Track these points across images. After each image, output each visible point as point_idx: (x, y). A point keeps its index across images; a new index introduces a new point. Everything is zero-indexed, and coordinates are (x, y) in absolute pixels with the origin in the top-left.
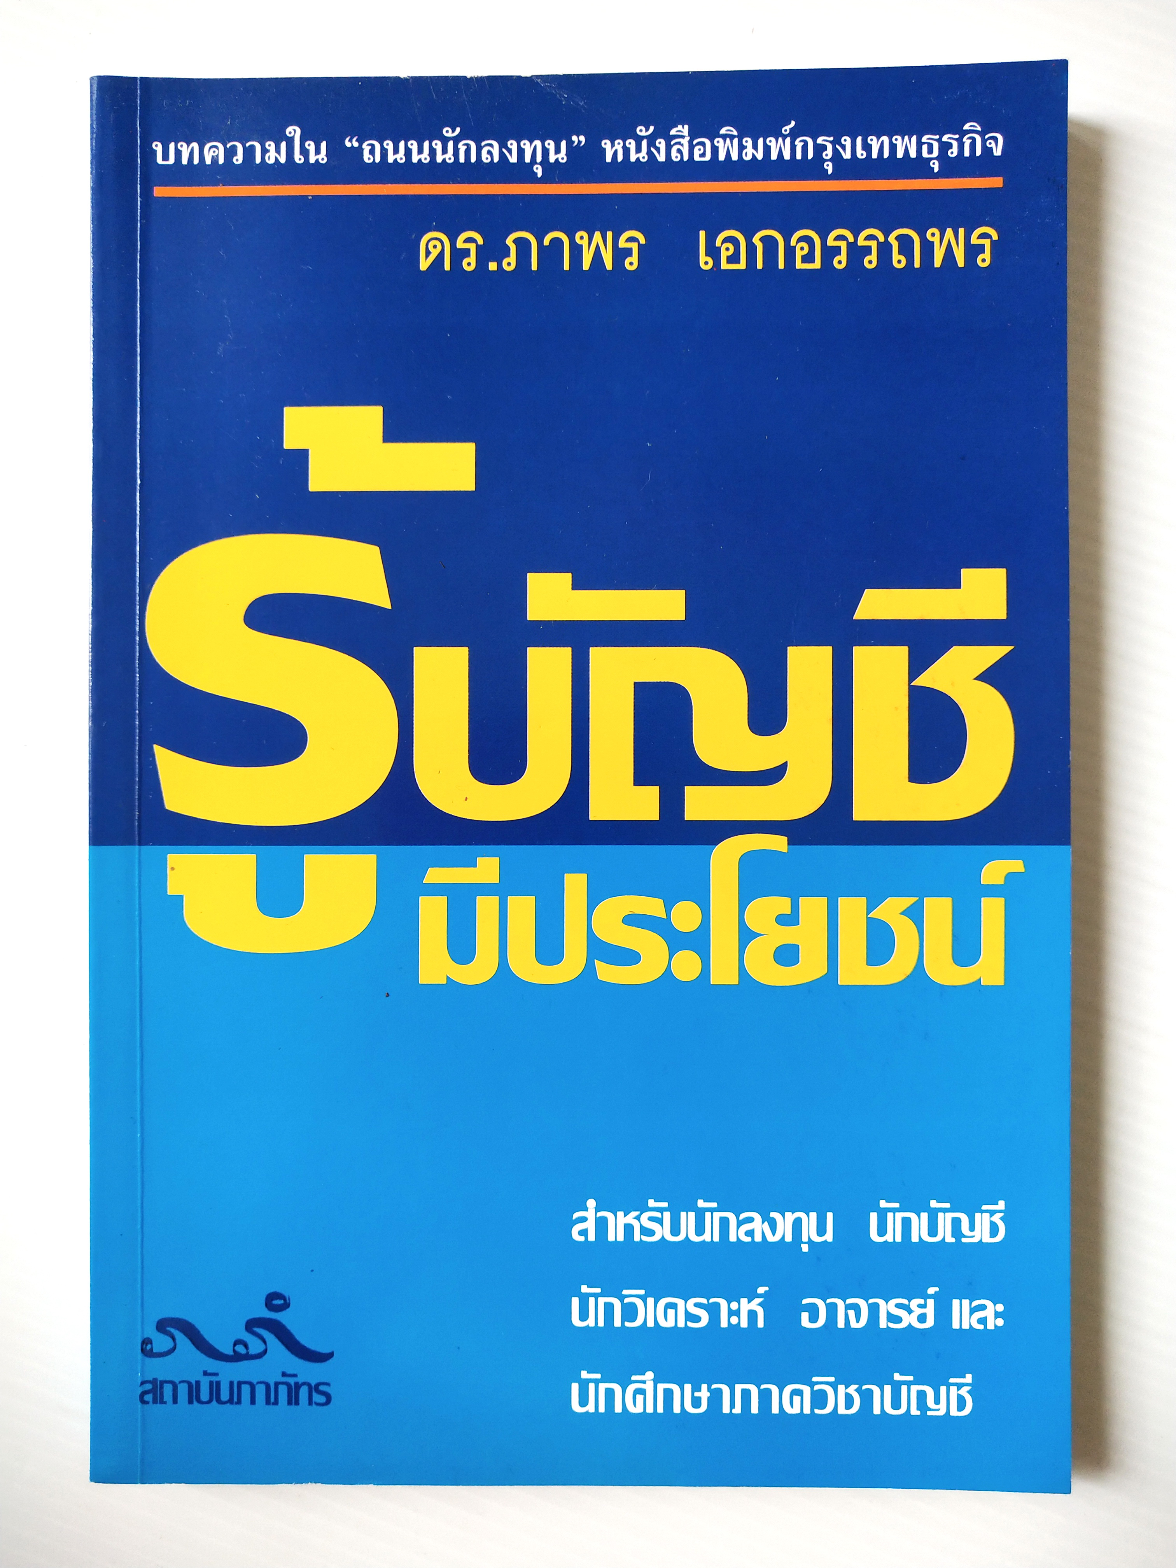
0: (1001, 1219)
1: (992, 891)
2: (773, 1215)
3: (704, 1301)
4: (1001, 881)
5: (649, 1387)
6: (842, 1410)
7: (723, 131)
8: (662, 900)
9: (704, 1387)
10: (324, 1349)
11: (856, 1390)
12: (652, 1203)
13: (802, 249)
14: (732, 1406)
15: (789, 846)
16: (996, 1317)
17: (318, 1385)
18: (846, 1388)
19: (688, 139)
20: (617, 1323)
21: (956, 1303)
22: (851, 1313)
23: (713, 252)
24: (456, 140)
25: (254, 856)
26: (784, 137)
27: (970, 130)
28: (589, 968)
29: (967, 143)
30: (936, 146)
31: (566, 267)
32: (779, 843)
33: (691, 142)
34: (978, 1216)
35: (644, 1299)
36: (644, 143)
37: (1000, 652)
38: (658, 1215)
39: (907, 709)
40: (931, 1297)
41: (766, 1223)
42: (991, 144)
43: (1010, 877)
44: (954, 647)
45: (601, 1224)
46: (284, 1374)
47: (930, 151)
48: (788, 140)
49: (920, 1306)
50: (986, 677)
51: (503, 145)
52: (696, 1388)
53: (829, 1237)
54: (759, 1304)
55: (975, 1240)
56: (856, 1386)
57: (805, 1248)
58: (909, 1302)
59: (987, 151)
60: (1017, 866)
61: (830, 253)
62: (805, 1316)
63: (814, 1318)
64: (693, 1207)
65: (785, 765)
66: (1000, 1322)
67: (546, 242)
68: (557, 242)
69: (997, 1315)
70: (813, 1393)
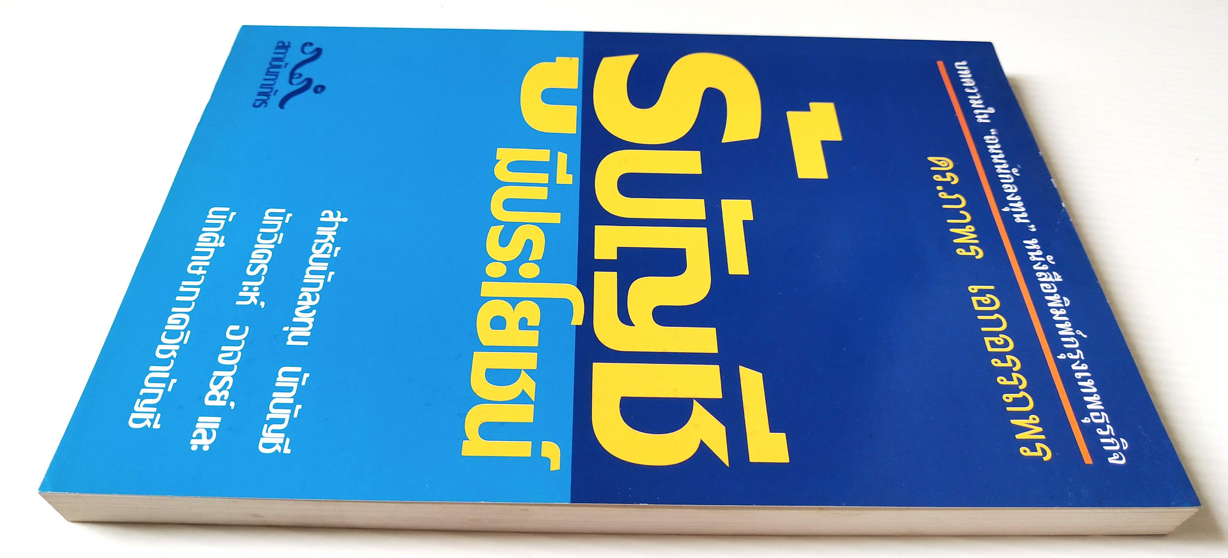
0: (277, 451)
1: (536, 449)
2: (314, 312)
3: (264, 273)
4: (544, 454)
5: (215, 244)
6: (160, 347)
7: (1065, 299)
8: (541, 259)
9: (205, 272)
10: (286, 106)
11: (172, 356)
12: (338, 249)
13: (999, 341)
14: (185, 286)
15: (575, 327)
16: (198, 445)
17: (266, 103)
18: (176, 351)
19: (1053, 280)
20: (262, 230)
21: (219, 419)
22: (231, 354)
23: (981, 293)
24: (1011, 174)
25: (576, 88)
26: (1074, 331)
27: (1121, 443)
28: (498, 223)
29: (1112, 440)
30: (1102, 421)
31: (949, 221)
32: (578, 319)
33: (1051, 282)
34: (283, 435)
35: (275, 243)
36: (1043, 259)
37: (724, 457)
38: (330, 251)
39: (675, 397)
40: (228, 403)
41: (309, 307)
42: (1116, 456)
43: (548, 461)
44: (724, 427)
45: (331, 224)
46: (277, 91)
47: (1096, 417)
48: (1073, 334)
49: (223, 396)
50: (703, 447)
51: (1016, 194)
52: (204, 268)
53: (290, 342)
54: (253, 302)
55: (264, 433)
56: (175, 357)
57: (286, 329)
58: (228, 390)
59: (1110, 453)
60: (555, 465)
61: (1002, 357)
62: (237, 328)
63: (233, 333)
64: (330, 269)
65: (632, 324)
66: (194, 448)
67: (962, 212)
68: (964, 217)
69: (200, 447)
70: (179, 331)
